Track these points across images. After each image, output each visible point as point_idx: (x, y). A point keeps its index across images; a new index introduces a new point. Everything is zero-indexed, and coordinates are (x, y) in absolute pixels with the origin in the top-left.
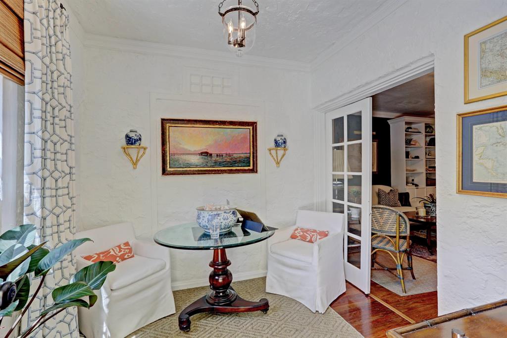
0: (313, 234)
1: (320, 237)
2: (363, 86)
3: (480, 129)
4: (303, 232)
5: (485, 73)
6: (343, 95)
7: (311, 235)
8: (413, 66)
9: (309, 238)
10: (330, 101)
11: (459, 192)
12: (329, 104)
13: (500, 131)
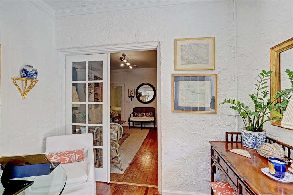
0: (71, 155)
1: (79, 156)
2: (113, 45)
3: (181, 83)
4: (59, 156)
5: (182, 58)
6: (92, 46)
7: (69, 156)
8: (147, 44)
9: (68, 160)
10: (78, 48)
11: (173, 111)
12: (77, 49)
13: (188, 85)
